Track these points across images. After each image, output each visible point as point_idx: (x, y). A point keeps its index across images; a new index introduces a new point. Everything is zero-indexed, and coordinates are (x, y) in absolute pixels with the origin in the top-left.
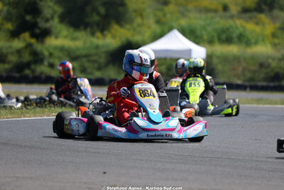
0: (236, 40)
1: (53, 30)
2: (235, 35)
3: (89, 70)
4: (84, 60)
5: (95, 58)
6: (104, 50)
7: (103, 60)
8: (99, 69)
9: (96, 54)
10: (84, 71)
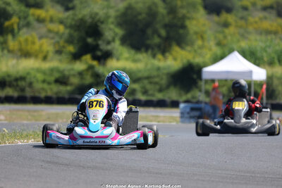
1: (115, 52)
3: (150, 92)
4: (146, 82)
5: (156, 80)
6: (165, 71)
7: (164, 82)
8: (160, 90)
9: (158, 76)
10: (145, 92)
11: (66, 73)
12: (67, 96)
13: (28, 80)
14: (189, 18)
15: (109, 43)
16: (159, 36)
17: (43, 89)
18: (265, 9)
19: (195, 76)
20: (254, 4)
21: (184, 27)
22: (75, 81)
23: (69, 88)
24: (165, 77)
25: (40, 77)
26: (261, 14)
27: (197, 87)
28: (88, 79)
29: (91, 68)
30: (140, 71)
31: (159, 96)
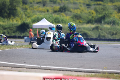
0: (61, 22)
2: (61, 20)
3: (10, 33)
4: (9, 29)
6: (15, 26)
7: (15, 29)
8: (14, 32)
9: (13, 27)
10: (8, 33)
14: (17, 7)
16: (7, 13)
18: (38, 3)
19: (26, 27)
20: (34, 1)
21: (15, 9)
24: (15, 28)
26: (38, 5)
27: (27, 31)
31: (13, 34)
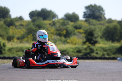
11: (81, 49)
12: (80, 57)
13: (67, 51)
15: (96, 38)
17: (72, 54)
22: (84, 51)
23: (81, 54)
25: (71, 50)
28: (88, 51)
29: (89, 47)
30: (106, 47)
